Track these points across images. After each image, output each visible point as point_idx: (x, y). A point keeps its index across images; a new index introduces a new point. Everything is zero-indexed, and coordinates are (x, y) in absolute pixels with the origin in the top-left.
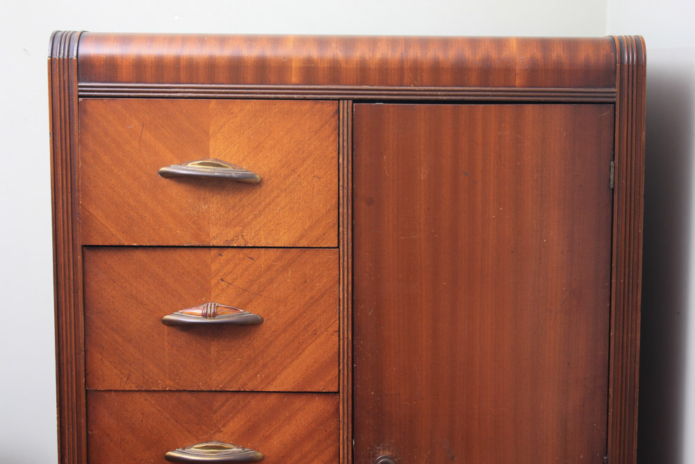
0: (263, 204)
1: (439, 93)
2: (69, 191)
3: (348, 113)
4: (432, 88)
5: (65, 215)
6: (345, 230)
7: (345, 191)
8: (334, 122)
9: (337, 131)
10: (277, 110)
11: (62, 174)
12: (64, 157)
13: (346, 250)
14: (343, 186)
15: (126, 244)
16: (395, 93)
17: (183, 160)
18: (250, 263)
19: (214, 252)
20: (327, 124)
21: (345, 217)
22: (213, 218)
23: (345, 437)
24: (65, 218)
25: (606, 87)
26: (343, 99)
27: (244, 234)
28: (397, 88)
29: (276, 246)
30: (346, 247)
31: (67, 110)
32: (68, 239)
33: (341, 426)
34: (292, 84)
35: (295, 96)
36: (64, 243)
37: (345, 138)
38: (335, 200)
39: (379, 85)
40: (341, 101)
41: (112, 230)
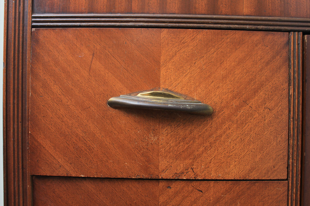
0: (214, 136)
2: (20, 120)
3: (298, 44)
5: (16, 144)
6: (295, 162)
8: (284, 53)
9: (288, 62)
10: (228, 40)
11: (14, 103)
12: (16, 87)
13: (295, 183)
15: (74, 175)
17: (134, 90)
18: (198, 195)
19: (162, 184)
20: (278, 55)
22: (163, 150)
24: (16, 146)
26: (294, 31)
27: (194, 167)
29: (226, 178)
30: (295, 179)
31: (21, 40)
32: (18, 167)
34: (243, 15)
35: (248, 27)
36: (14, 172)
40: (292, 33)
41: (60, 160)
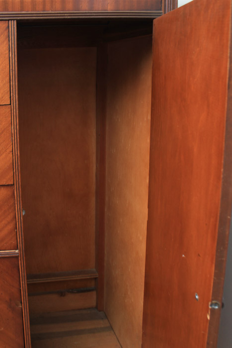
1: (66, 15)
3: (14, 28)
4: (62, 12)
6: (14, 94)
7: (14, 72)
8: (6, 33)
9: (8, 39)
13: (15, 106)
14: (12, 70)
16: (41, 15)
20: (2, 34)
21: (14, 87)
23: (19, 208)
25: (156, 10)
28: (42, 12)
30: (15, 104)
33: (16, 202)
37: (13, 42)
38: (8, 78)
39: (31, 11)
40: (10, 21)
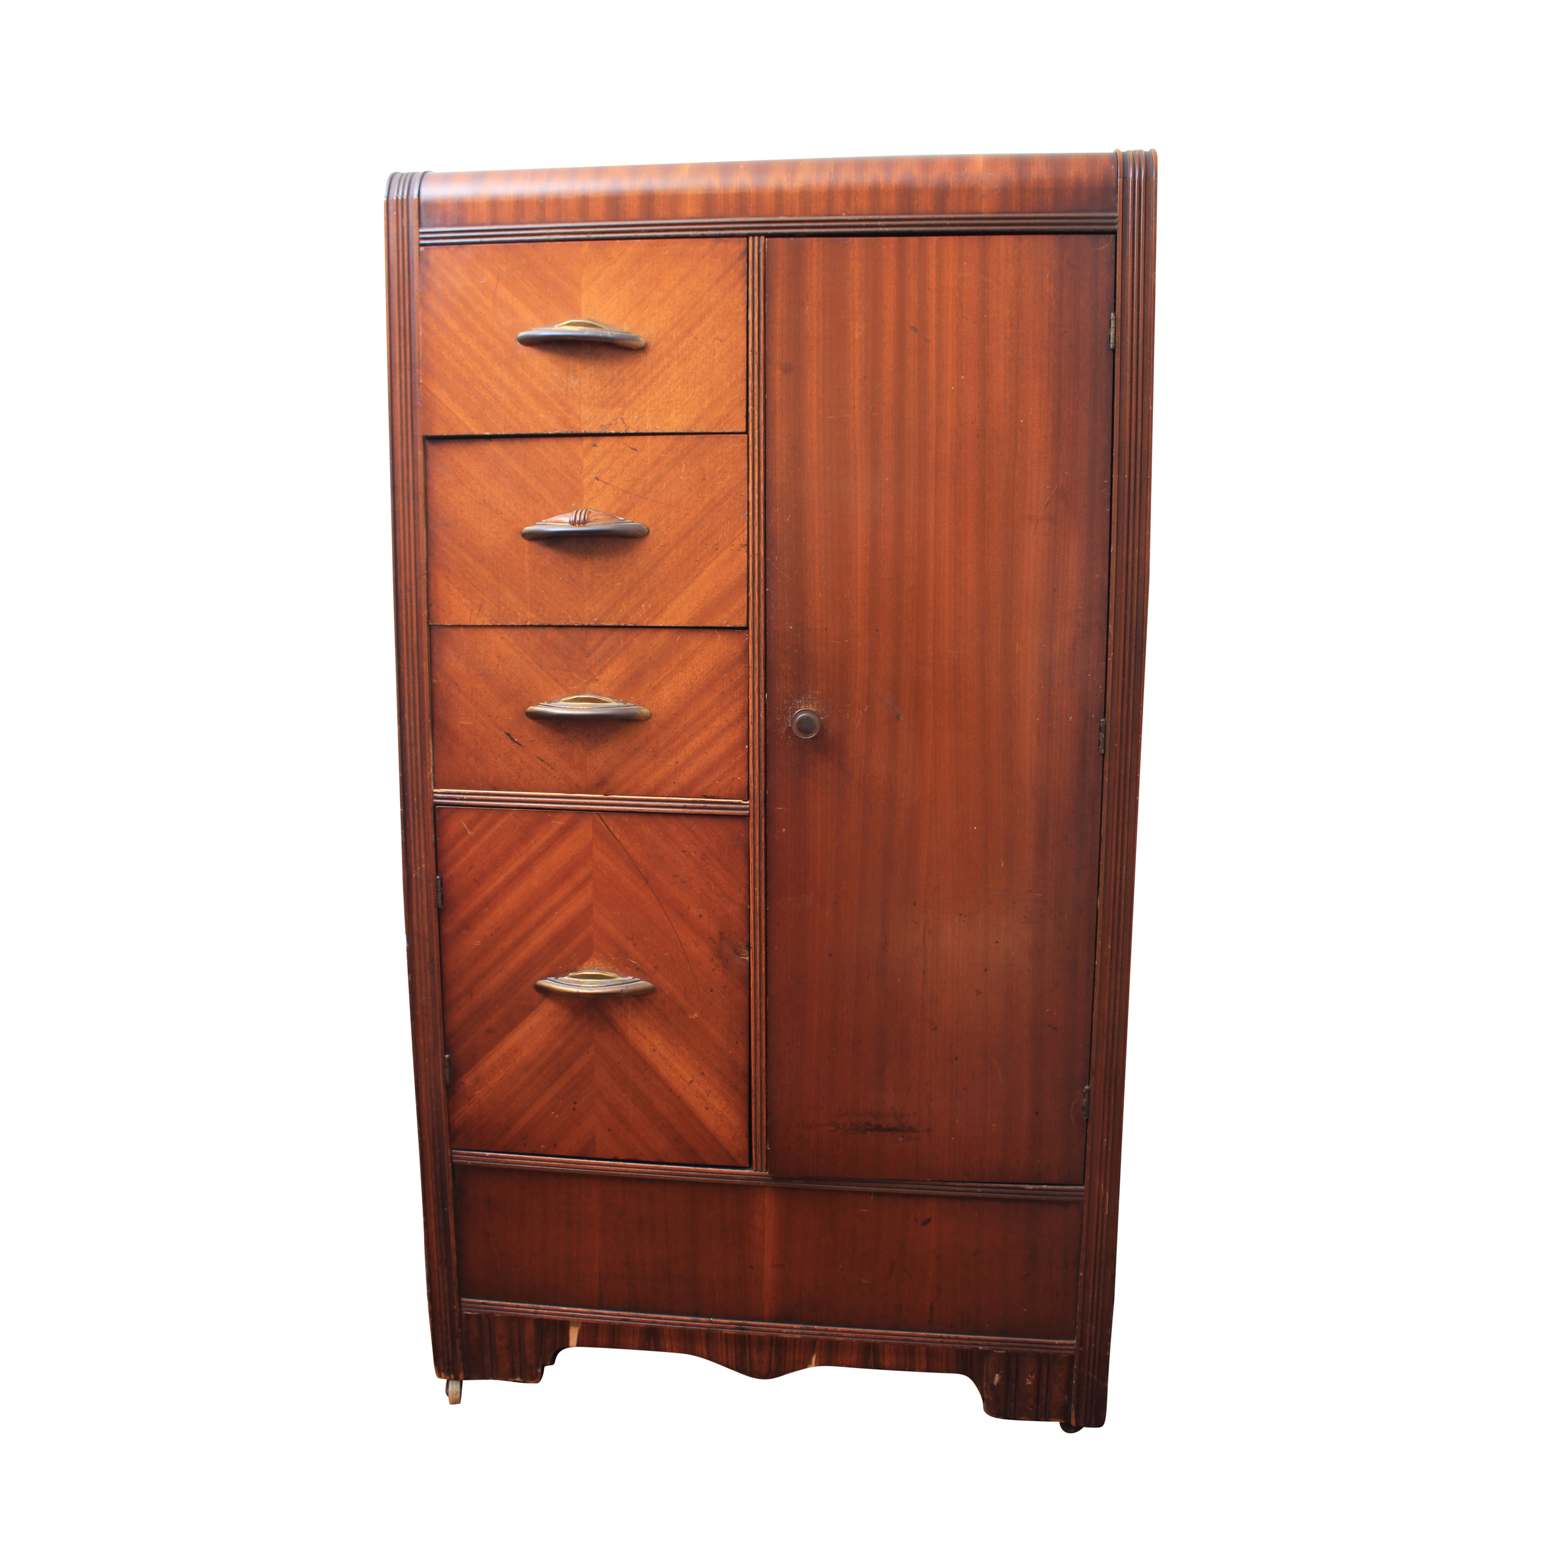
0: (649, 376)
1: (879, 223)
2: (408, 367)
3: (759, 253)
4: (870, 217)
5: (404, 398)
6: (756, 408)
7: (756, 357)
8: (741, 265)
9: (745, 278)
10: (667, 252)
11: (400, 347)
12: (402, 325)
13: (756, 436)
14: (753, 351)
15: (477, 432)
16: (821, 224)
17: (548, 321)
18: (632, 455)
19: (587, 441)
20: (731, 268)
21: (756, 392)
22: (585, 396)
23: (756, 688)
24: (403, 402)
25: (1103, 211)
26: (753, 235)
27: (625, 416)
28: (824, 218)
29: (666, 431)
30: (756, 432)
31: (406, 263)
32: (407, 430)
33: (751, 673)
34: (687, 218)
35: (690, 233)
36: (402, 436)
37: (756, 286)
38: (743, 370)
39: (800, 215)
40: (751, 238)
41: (459, 415)
